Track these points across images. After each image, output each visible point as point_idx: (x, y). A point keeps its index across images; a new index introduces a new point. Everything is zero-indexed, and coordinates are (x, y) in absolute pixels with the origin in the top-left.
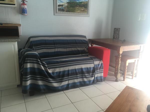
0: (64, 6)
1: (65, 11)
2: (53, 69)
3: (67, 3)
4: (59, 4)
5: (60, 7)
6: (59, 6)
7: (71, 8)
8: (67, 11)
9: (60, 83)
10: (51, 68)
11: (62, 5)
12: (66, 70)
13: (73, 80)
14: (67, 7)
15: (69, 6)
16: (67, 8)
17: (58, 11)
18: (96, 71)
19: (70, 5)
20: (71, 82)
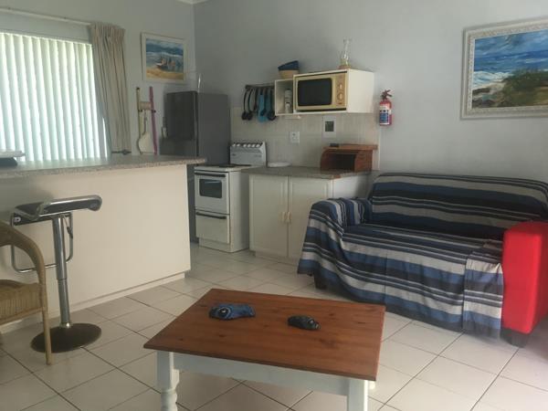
0: (492, 92)
1: (497, 105)
2: (354, 245)
3: (502, 82)
4: (476, 89)
5: (481, 96)
6: (476, 92)
7: (520, 93)
8: (501, 105)
9: (363, 282)
10: (350, 241)
11: (487, 90)
12: (380, 255)
13: (397, 290)
14: (504, 91)
15: (512, 88)
16: (502, 95)
17: (473, 106)
18: (466, 291)
19: (515, 84)
20: (390, 291)
